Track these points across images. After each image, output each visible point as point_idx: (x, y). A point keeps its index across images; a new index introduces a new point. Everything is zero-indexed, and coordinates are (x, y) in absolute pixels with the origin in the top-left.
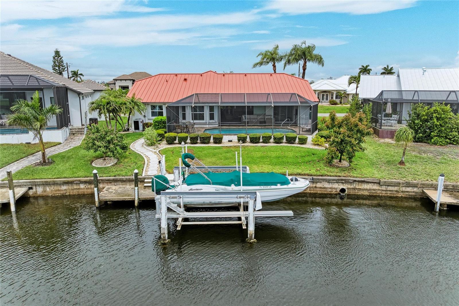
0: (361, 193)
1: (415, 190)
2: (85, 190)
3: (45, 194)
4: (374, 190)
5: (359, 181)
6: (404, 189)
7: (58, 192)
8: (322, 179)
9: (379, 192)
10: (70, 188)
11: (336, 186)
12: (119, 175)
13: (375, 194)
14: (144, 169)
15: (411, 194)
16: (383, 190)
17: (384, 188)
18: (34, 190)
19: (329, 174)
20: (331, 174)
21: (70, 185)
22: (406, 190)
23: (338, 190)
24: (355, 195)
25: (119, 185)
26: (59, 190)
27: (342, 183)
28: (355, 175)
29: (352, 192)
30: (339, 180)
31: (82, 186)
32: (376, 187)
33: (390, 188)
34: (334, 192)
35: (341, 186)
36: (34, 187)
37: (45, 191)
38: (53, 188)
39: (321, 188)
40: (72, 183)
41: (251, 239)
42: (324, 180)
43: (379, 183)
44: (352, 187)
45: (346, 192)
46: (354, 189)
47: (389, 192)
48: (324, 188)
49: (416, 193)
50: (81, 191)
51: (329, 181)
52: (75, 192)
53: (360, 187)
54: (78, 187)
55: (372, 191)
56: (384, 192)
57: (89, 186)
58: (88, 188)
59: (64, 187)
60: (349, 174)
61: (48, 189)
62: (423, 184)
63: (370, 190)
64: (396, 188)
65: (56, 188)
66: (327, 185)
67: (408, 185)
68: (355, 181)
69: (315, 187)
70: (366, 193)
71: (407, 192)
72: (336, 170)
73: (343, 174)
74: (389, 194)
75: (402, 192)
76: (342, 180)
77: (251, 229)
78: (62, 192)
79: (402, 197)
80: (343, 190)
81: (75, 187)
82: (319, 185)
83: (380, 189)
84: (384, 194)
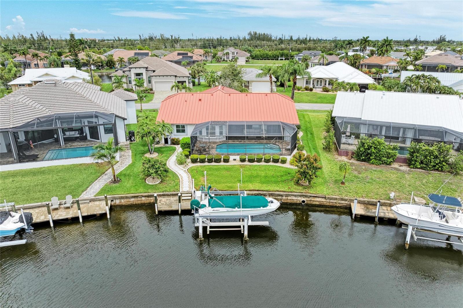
0: (314, 203)
1: (346, 202)
2: (145, 201)
3: (121, 204)
4: (322, 202)
5: (313, 197)
6: (340, 202)
7: (129, 202)
8: (291, 195)
9: (325, 203)
10: (136, 200)
11: (299, 198)
12: (165, 191)
13: (322, 204)
14: (180, 186)
15: (344, 204)
16: (327, 202)
17: (328, 201)
18: (114, 202)
19: (295, 191)
20: (297, 191)
21: (136, 198)
22: (341, 202)
23: (301, 201)
24: (311, 204)
25: (166, 197)
26: (129, 201)
27: (304, 197)
28: (311, 192)
29: (309, 203)
30: (301, 195)
31: (143, 198)
32: (323, 200)
33: (331, 201)
34: (298, 202)
35: (303, 199)
36: (114, 200)
37: (121, 202)
38: (125, 200)
39: (290, 199)
40: (137, 197)
41: (246, 238)
42: (292, 195)
43: (325, 198)
44: (309, 199)
45: (306, 203)
46: (311, 201)
47: (331, 203)
48: (292, 200)
49: (347, 204)
50: (143, 201)
51: (295, 196)
52: (139, 202)
53: (314, 200)
54: (141, 199)
55: (321, 202)
56: (328, 203)
57: (148, 199)
58: (147, 200)
59: (133, 200)
60: (308, 191)
61: (122, 201)
62: (351, 200)
63: (320, 201)
64: (335, 201)
65: (127, 200)
66: (294, 198)
67: (342, 199)
68: (311, 196)
69: (287, 199)
70: (317, 203)
71: (342, 203)
72: (301, 188)
73: (304, 191)
74: (331, 204)
75: (339, 203)
76: (303, 195)
77: (246, 233)
78: (131, 202)
79: (339, 206)
80: (303, 202)
81: (139, 199)
82: (289, 198)
83: (326, 201)
84: (328, 204)
